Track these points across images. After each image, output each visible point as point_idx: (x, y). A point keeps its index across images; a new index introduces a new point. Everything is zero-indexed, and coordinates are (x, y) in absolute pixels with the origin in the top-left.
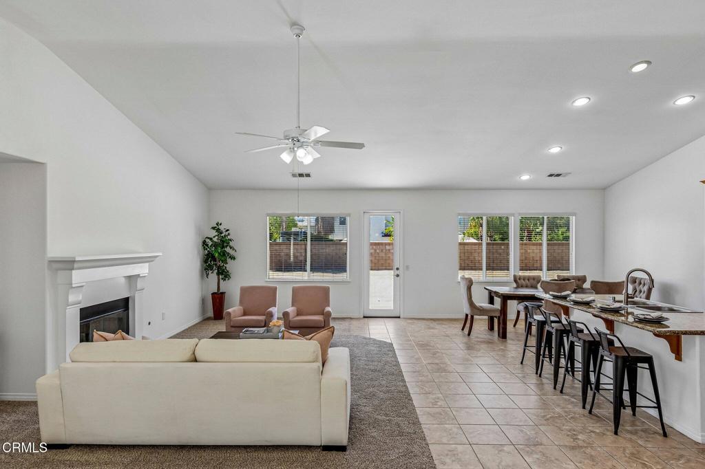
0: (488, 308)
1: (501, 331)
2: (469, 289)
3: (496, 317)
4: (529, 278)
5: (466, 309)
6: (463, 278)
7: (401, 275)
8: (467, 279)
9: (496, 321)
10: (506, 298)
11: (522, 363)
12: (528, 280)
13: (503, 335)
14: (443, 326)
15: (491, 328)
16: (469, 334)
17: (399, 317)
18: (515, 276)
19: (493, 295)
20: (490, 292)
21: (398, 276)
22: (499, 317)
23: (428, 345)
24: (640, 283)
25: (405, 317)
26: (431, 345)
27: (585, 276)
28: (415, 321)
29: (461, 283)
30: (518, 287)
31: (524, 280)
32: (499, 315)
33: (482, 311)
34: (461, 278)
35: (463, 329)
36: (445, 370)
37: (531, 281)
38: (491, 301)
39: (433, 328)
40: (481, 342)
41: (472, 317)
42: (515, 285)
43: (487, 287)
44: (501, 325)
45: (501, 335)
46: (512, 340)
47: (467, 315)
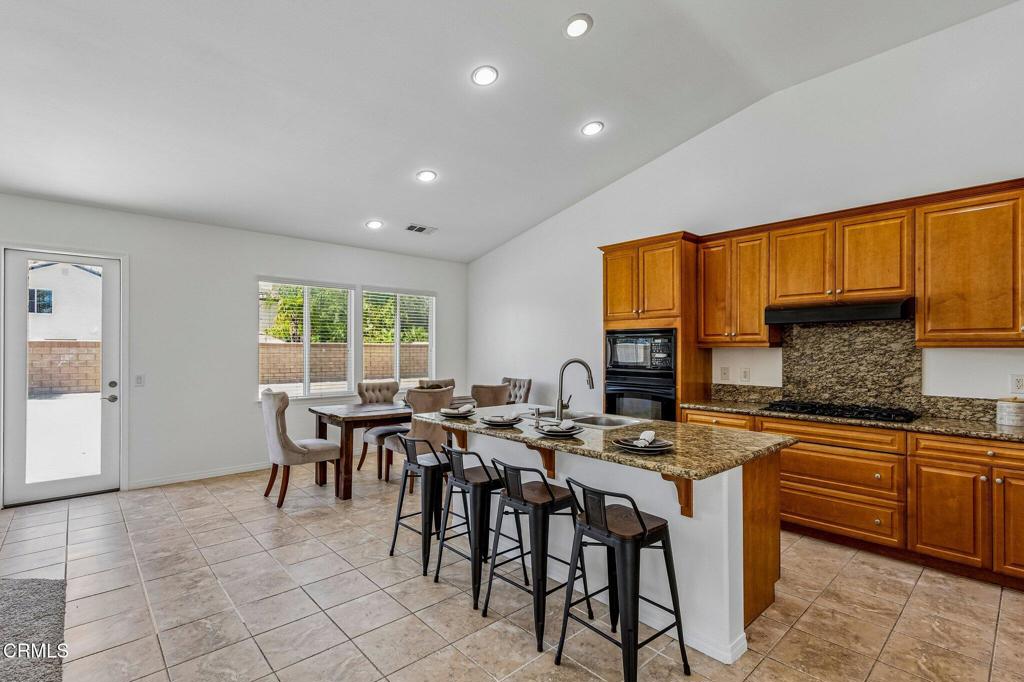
0: (318, 447)
1: (342, 486)
2: (281, 414)
3: (332, 461)
4: (380, 388)
5: (276, 456)
6: (268, 394)
7: (123, 399)
8: (275, 395)
9: (331, 469)
10: (349, 425)
11: (392, 554)
12: (380, 391)
13: (345, 492)
14: (226, 493)
15: (322, 481)
16: (280, 504)
17: (118, 490)
18: (360, 386)
19: (324, 421)
20: (320, 417)
21: (113, 399)
22: (338, 461)
23: (178, 559)
24: (515, 386)
25: (133, 486)
26: (189, 555)
27: (453, 380)
28: (159, 493)
29: (265, 407)
30: (364, 403)
31: (373, 391)
32: (338, 457)
33: (305, 455)
34: (263, 394)
35: (266, 495)
36: (218, 639)
37: (385, 392)
38: (322, 433)
39: (201, 504)
40: (305, 517)
41: (287, 469)
42: (359, 401)
43: (312, 408)
44: (343, 476)
45: (341, 493)
46: (362, 498)
47: (275, 467)
